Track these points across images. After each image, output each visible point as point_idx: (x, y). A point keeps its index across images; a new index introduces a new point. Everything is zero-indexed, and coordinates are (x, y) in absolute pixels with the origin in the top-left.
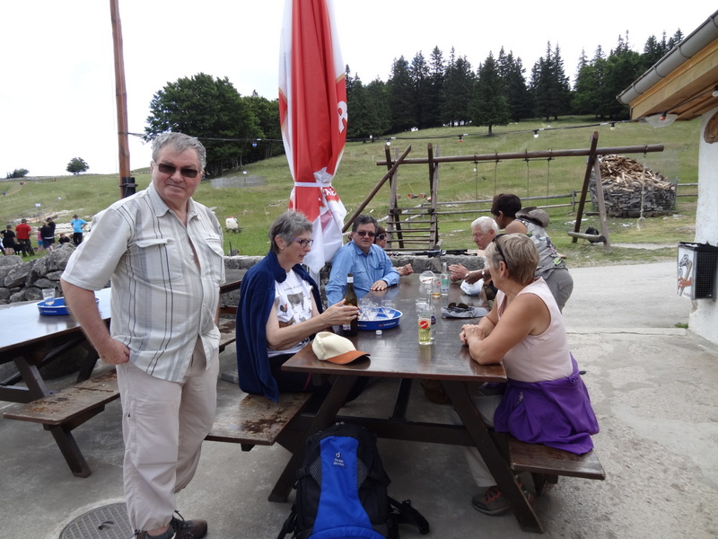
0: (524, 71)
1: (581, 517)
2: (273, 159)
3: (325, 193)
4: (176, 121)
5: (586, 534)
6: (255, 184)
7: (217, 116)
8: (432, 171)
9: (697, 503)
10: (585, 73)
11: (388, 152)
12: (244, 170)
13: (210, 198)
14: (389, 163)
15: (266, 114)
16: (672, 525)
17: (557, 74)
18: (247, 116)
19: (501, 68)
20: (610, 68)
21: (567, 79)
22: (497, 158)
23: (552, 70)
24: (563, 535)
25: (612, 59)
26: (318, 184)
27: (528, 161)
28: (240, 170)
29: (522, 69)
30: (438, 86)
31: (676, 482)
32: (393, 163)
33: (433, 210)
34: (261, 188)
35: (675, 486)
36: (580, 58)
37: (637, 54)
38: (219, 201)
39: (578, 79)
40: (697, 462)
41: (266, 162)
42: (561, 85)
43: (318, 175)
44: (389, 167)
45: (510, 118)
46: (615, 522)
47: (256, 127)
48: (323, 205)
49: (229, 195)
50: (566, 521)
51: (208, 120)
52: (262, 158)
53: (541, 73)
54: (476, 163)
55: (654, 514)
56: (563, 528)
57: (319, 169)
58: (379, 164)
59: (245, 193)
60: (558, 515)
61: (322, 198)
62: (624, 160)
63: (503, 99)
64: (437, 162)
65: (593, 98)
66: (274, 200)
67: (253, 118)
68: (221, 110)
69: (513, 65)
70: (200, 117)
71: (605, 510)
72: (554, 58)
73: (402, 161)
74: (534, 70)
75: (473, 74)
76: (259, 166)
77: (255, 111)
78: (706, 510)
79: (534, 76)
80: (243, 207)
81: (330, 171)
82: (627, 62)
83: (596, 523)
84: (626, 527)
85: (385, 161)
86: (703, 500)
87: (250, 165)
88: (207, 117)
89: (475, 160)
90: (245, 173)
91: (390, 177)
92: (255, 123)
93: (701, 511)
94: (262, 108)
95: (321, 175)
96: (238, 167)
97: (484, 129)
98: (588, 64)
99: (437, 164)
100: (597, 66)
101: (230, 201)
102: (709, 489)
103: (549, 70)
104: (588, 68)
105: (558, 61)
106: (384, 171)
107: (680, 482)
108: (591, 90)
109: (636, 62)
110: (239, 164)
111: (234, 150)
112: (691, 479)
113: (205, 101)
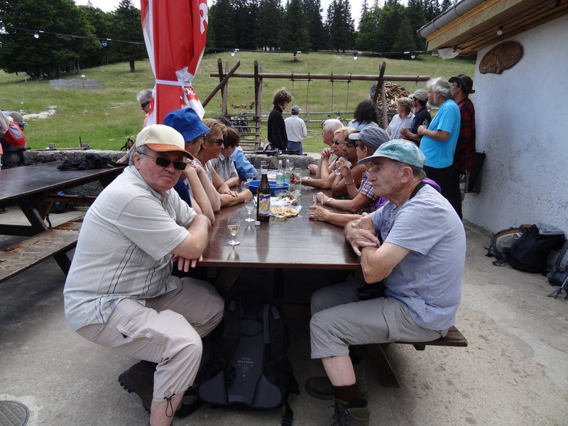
0: (321, 10)
1: (424, 370)
2: (110, 66)
3: (187, 92)
4: (9, 20)
5: (431, 384)
6: (94, 88)
7: (53, 20)
8: (257, 85)
9: (500, 349)
10: (366, 18)
11: (220, 66)
12: (82, 74)
13: (49, 97)
14: (221, 75)
15: (101, 24)
16: (489, 369)
17: (346, 15)
18: (84, 23)
19: (305, 6)
20: (384, 15)
21: (353, 21)
22: (309, 78)
23: (343, 12)
24: (415, 387)
25: (385, 8)
26: (180, 83)
27: (333, 82)
28: (77, 73)
29: (320, 8)
30: (254, 15)
31: (481, 333)
32: (225, 76)
33: (258, 118)
34: (99, 92)
35: (481, 336)
36: (363, 5)
37: (403, 7)
38: (59, 101)
39: (361, 22)
40: (491, 317)
41: (103, 69)
42: (348, 25)
43: (178, 73)
44: (221, 80)
45: (311, 48)
46: (449, 372)
47: (92, 35)
48: (184, 104)
49: (68, 95)
50: (414, 374)
51: (44, 23)
52: (99, 64)
53: (335, 13)
54: (293, 80)
55: (474, 361)
56: (413, 381)
57: (181, 68)
58: (212, 76)
59: (84, 95)
60: (407, 370)
61: (183, 97)
62: (396, 87)
63: (305, 32)
64: (261, 77)
65: (371, 37)
66: (112, 103)
67: (89, 25)
68: (57, 15)
69: (313, 4)
70: (35, 20)
71: (439, 362)
72: (344, 3)
73: (232, 75)
74: (329, 11)
75: (282, 8)
76: (96, 71)
77: (90, 20)
78: (507, 354)
79: (329, 16)
80: (83, 108)
81: (192, 71)
82: (396, 12)
83: (437, 373)
84: (458, 374)
85: (218, 73)
86: (503, 346)
87: (87, 70)
88: (43, 20)
89: (292, 78)
90: (83, 76)
91: (222, 87)
92: (91, 31)
93: (504, 355)
94: (98, 17)
95: (183, 75)
96: (76, 71)
97: (290, 56)
98: (368, 10)
99: (261, 79)
100: (375, 12)
101: (70, 101)
102: (504, 337)
103: (340, 12)
104: (369, 13)
105: (347, 6)
106: (216, 82)
107: (485, 333)
108: (371, 31)
109: (403, 13)
110: (77, 68)
111: (71, 54)
112: (490, 330)
113: (40, 4)
